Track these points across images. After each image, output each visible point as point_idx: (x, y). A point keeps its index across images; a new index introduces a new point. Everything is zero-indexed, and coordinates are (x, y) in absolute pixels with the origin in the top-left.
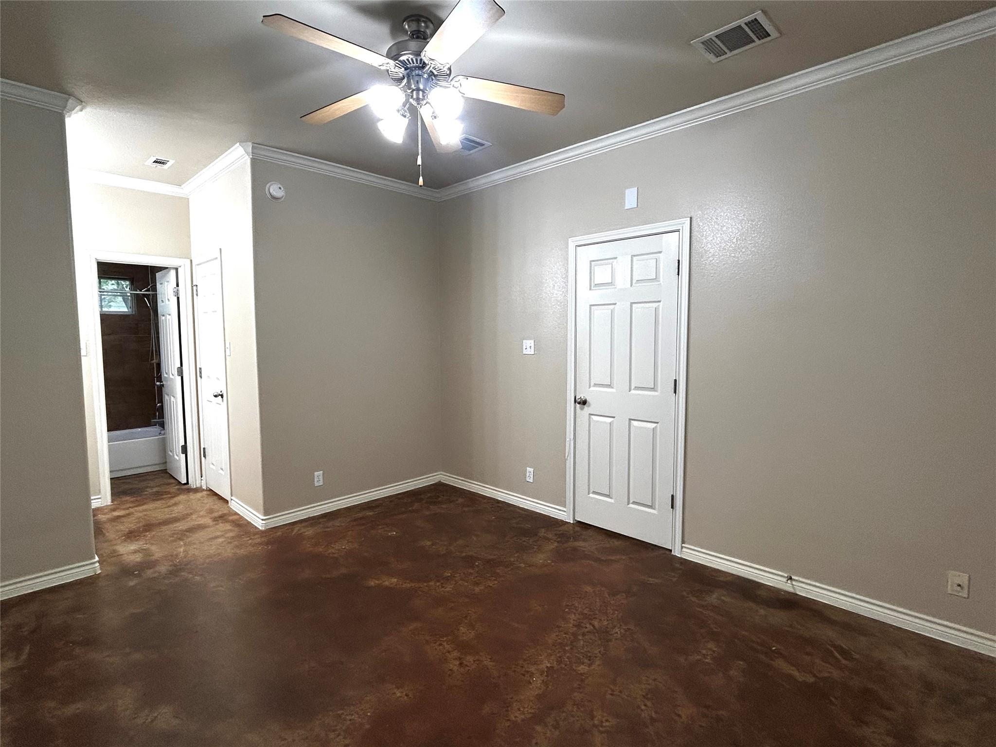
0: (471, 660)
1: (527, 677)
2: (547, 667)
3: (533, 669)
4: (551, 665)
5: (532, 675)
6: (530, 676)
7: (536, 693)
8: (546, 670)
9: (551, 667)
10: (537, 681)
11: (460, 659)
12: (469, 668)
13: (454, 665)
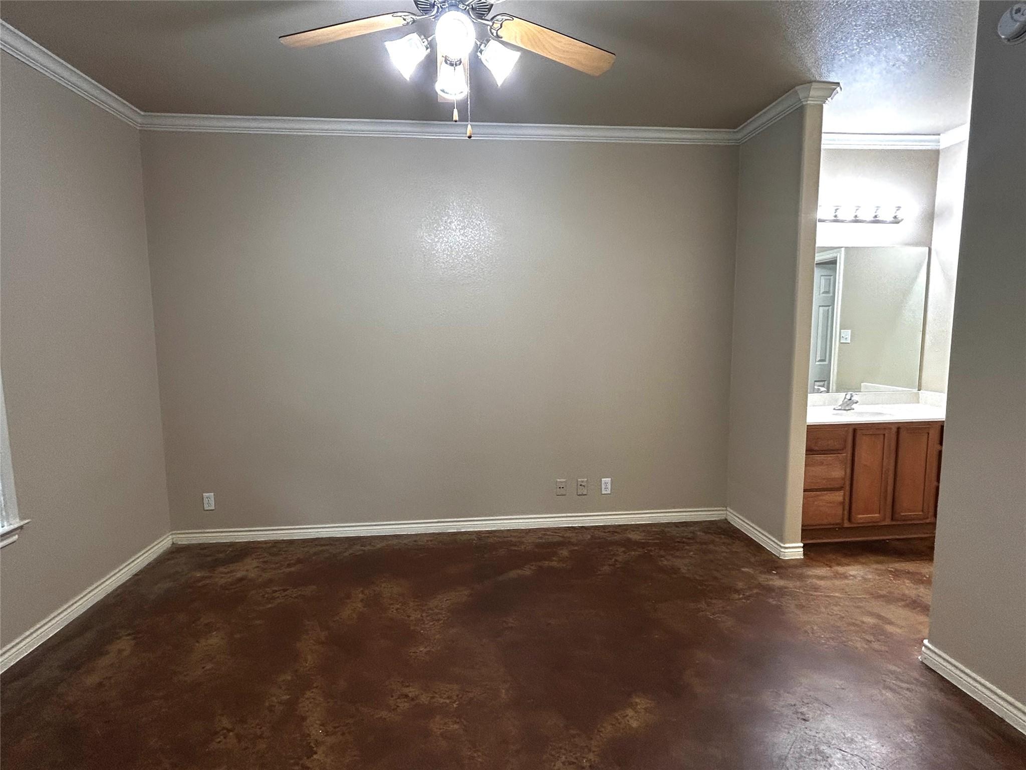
0: (401, 705)
1: (330, 728)
2: (316, 753)
3: (330, 740)
4: (312, 758)
5: (327, 734)
6: (327, 732)
7: (308, 721)
8: (315, 749)
9: (312, 756)
10: (317, 732)
11: (413, 699)
12: (394, 698)
13: (412, 691)
